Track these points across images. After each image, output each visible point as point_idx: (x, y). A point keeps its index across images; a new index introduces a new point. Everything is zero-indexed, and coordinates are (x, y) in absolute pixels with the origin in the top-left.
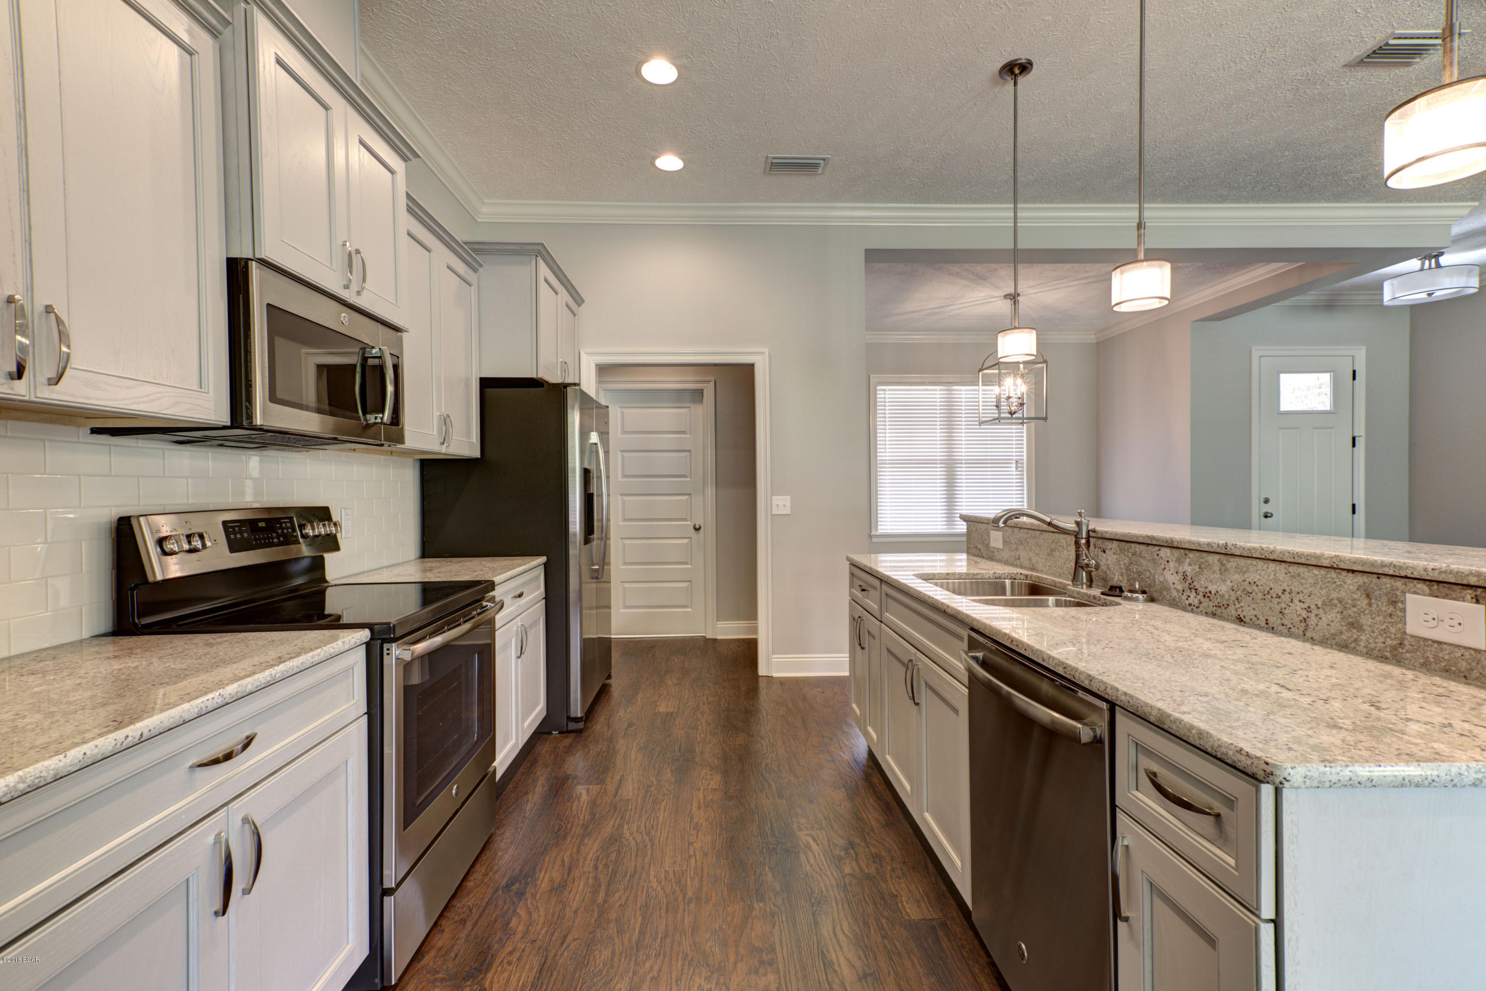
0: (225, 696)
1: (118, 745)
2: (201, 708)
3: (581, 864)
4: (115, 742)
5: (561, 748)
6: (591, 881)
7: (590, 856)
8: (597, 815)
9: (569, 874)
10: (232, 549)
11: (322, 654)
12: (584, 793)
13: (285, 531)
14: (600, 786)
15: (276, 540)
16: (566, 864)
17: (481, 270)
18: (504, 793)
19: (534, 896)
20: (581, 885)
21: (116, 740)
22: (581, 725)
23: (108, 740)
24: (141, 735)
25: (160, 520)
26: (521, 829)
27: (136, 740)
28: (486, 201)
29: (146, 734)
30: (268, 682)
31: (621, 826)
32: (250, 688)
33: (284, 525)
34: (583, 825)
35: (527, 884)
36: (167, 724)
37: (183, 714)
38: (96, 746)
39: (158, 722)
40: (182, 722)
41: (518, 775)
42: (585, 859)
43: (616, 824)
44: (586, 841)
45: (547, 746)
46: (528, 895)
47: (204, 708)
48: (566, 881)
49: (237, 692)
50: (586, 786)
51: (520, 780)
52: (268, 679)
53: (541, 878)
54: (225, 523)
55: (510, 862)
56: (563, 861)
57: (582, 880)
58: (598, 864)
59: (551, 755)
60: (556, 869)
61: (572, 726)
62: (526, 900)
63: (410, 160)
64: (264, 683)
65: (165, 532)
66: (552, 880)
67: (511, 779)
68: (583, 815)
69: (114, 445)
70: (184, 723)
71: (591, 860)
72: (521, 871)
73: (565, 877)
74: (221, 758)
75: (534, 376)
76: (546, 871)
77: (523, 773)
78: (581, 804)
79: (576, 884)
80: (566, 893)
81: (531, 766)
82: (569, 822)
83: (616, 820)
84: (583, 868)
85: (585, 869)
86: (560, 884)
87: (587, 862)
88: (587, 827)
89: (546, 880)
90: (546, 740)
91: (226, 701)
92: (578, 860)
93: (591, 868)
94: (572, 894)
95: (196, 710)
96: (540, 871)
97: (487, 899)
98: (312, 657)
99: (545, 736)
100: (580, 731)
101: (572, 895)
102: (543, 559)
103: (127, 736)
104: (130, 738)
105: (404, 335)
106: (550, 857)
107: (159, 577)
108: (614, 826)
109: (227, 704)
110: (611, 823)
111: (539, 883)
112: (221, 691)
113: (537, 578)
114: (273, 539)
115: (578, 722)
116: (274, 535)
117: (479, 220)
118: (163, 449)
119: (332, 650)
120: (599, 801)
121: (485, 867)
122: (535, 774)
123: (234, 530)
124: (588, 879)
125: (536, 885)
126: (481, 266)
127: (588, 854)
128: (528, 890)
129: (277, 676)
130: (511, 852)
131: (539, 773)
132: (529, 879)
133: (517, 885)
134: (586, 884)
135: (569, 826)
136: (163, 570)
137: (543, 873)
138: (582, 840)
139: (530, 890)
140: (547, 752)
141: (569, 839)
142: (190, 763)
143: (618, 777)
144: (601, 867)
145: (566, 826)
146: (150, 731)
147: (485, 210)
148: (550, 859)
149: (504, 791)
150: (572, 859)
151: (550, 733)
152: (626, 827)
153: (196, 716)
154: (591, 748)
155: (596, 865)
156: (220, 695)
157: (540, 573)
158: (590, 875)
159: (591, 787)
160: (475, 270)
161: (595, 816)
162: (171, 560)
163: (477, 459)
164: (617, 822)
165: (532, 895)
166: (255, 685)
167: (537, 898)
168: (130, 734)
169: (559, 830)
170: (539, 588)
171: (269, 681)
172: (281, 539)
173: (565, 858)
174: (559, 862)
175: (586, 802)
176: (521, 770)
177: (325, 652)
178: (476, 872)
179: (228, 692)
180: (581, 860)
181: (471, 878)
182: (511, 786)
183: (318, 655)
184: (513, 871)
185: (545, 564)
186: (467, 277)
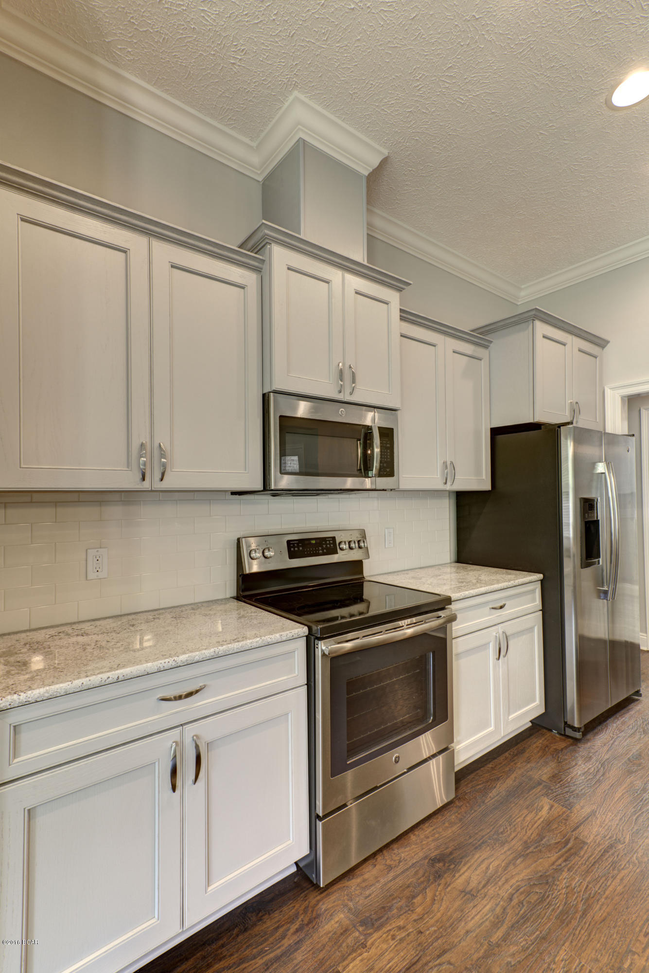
0: (178, 662)
1: (103, 681)
2: (160, 667)
3: (500, 883)
4: (101, 680)
5: (551, 749)
6: (498, 910)
7: (513, 881)
8: (544, 840)
9: (484, 886)
10: (291, 557)
11: (260, 642)
12: (546, 808)
13: (328, 546)
14: (565, 809)
15: (321, 551)
16: (488, 874)
17: (492, 345)
18: (482, 769)
19: (447, 885)
20: (488, 907)
21: (101, 678)
22: (578, 735)
23: (97, 678)
24: (118, 677)
25: (252, 540)
26: (475, 811)
27: (115, 680)
28: (523, 287)
29: (121, 678)
30: (212, 656)
31: (559, 870)
32: (197, 658)
33: (328, 542)
34: (526, 842)
35: (448, 869)
36: (135, 673)
37: (146, 669)
38: (90, 680)
39: (130, 672)
40: (146, 674)
41: (502, 758)
42: (507, 881)
43: (557, 863)
44: (518, 861)
45: (541, 741)
46: (443, 881)
47: (162, 667)
48: (479, 891)
49: (187, 660)
50: (551, 802)
51: (500, 764)
52: (212, 654)
53: (462, 871)
54: (289, 542)
55: (448, 838)
56: (488, 868)
57: (492, 901)
58: (515, 896)
59: (539, 752)
60: (477, 872)
61: (569, 732)
62: (439, 885)
63: (404, 289)
64: (209, 657)
65: (253, 546)
66: (468, 882)
67: (494, 759)
68: (531, 831)
69: (243, 500)
70: (148, 674)
71: (511, 887)
72: (451, 853)
73: (481, 886)
74: (173, 698)
75: (531, 421)
76: (468, 868)
77: (506, 758)
78: (536, 819)
79: (484, 902)
80: (472, 905)
81: (516, 755)
82: (515, 831)
83: (559, 858)
84: (500, 889)
85: (500, 892)
86: (472, 890)
87: (507, 886)
88: (528, 848)
89: (464, 877)
90: (543, 735)
91: (178, 665)
92: (500, 877)
93: (506, 896)
94: (475, 909)
95: (156, 668)
96: (464, 865)
97: (415, 861)
98: (251, 643)
99: (545, 730)
100: (576, 741)
101: (474, 912)
102: (541, 576)
103: (109, 677)
104: (110, 679)
105: (399, 412)
106: (480, 856)
107: (248, 572)
108: (553, 864)
109: (180, 666)
110: (553, 859)
111: (457, 875)
112: (176, 658)
113: (533, 591)
114: (319, 551)
115: (575, 731)
116: (320, 548)
117: (519, 303)
118: (268, 499)
119: (269, 640)
120: (555, 826)
121: (431, 829)
122: (515, 764)
123: (294, 545)
124: (497, 905)
125: (454, 876)
126: (491, 342)
127: (512, 877)
128: (446, 875)
129: (220, 653)
130: (455, 828)
131: (519, 765)
132: (452, 866)
133: (441, 864)
134: (492, 910)
135: (513, 835)
136: (250, 567)
137: (465, 868)
138: (516, 858)
139: (447, 877)
140: (537, 747)
141: (506, 849)
142: (158, 696)
143: (589, 810)
144: (515, 901)
145: (511, 834)
146: (123, 676)
147: (523, 294)
148: (478, 858)
149: (483, 767)
150: (496, 872)
151: (551, 730)
152: (565, 874)
153: (156, 671)
154: (580, 763)
155: (513, 895)
156: (174, 660)
157: (538, 587)
158: (502, 903)
159: (556, 805)
160: (486, 347)
161: (542, 840)
162: (255, 562)
163: (489, 491)
164: (560, 861)
165: (446, 884)
166: (202, 657)
167: (447, 890)
168: (111, 676)
169: (502, 833)
170: (534, 600)
171: (214, 656)
172: (325, 551)
173: (491, 866)
174: (484, 866)
175: (542, 819)
176: (507, 754)
177: (263, 640)
178: (423, 829)
179: (180, 660)
180: (503, 879)
181: (417, 833)
182: (490, 766)
183: (256, 642)
184: (447, 848)
185: (542, 581)
186: (476, 355)
